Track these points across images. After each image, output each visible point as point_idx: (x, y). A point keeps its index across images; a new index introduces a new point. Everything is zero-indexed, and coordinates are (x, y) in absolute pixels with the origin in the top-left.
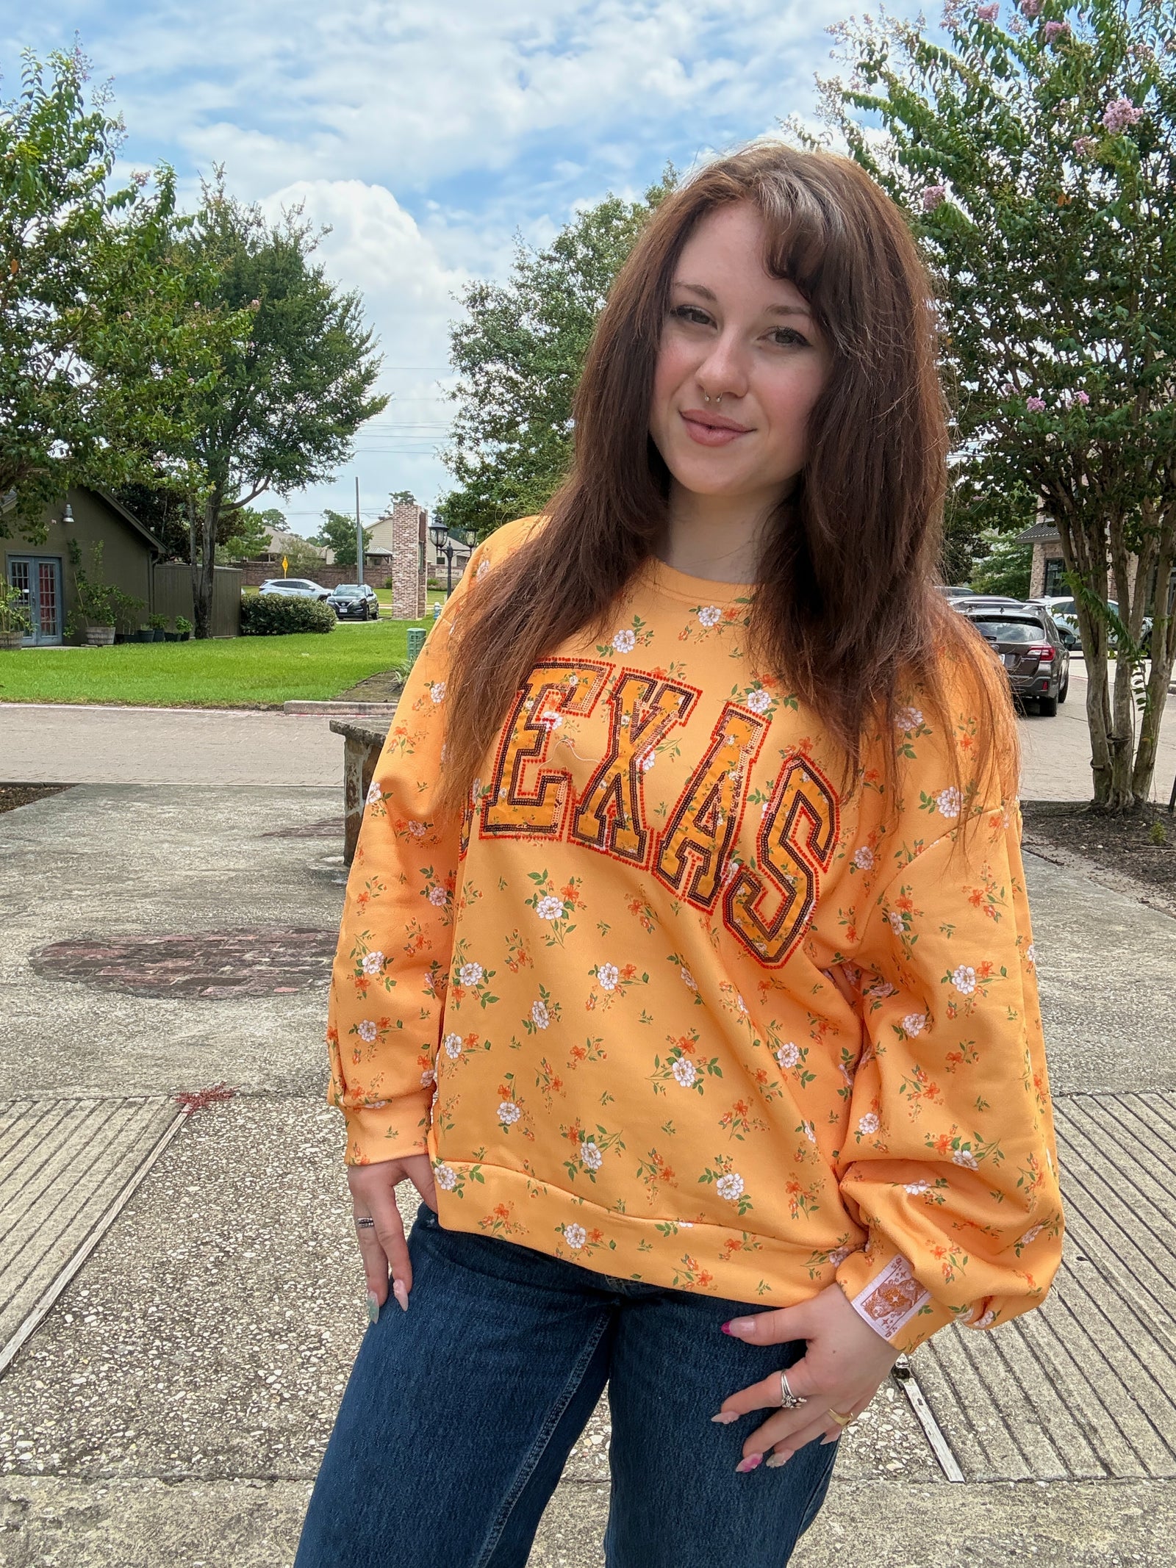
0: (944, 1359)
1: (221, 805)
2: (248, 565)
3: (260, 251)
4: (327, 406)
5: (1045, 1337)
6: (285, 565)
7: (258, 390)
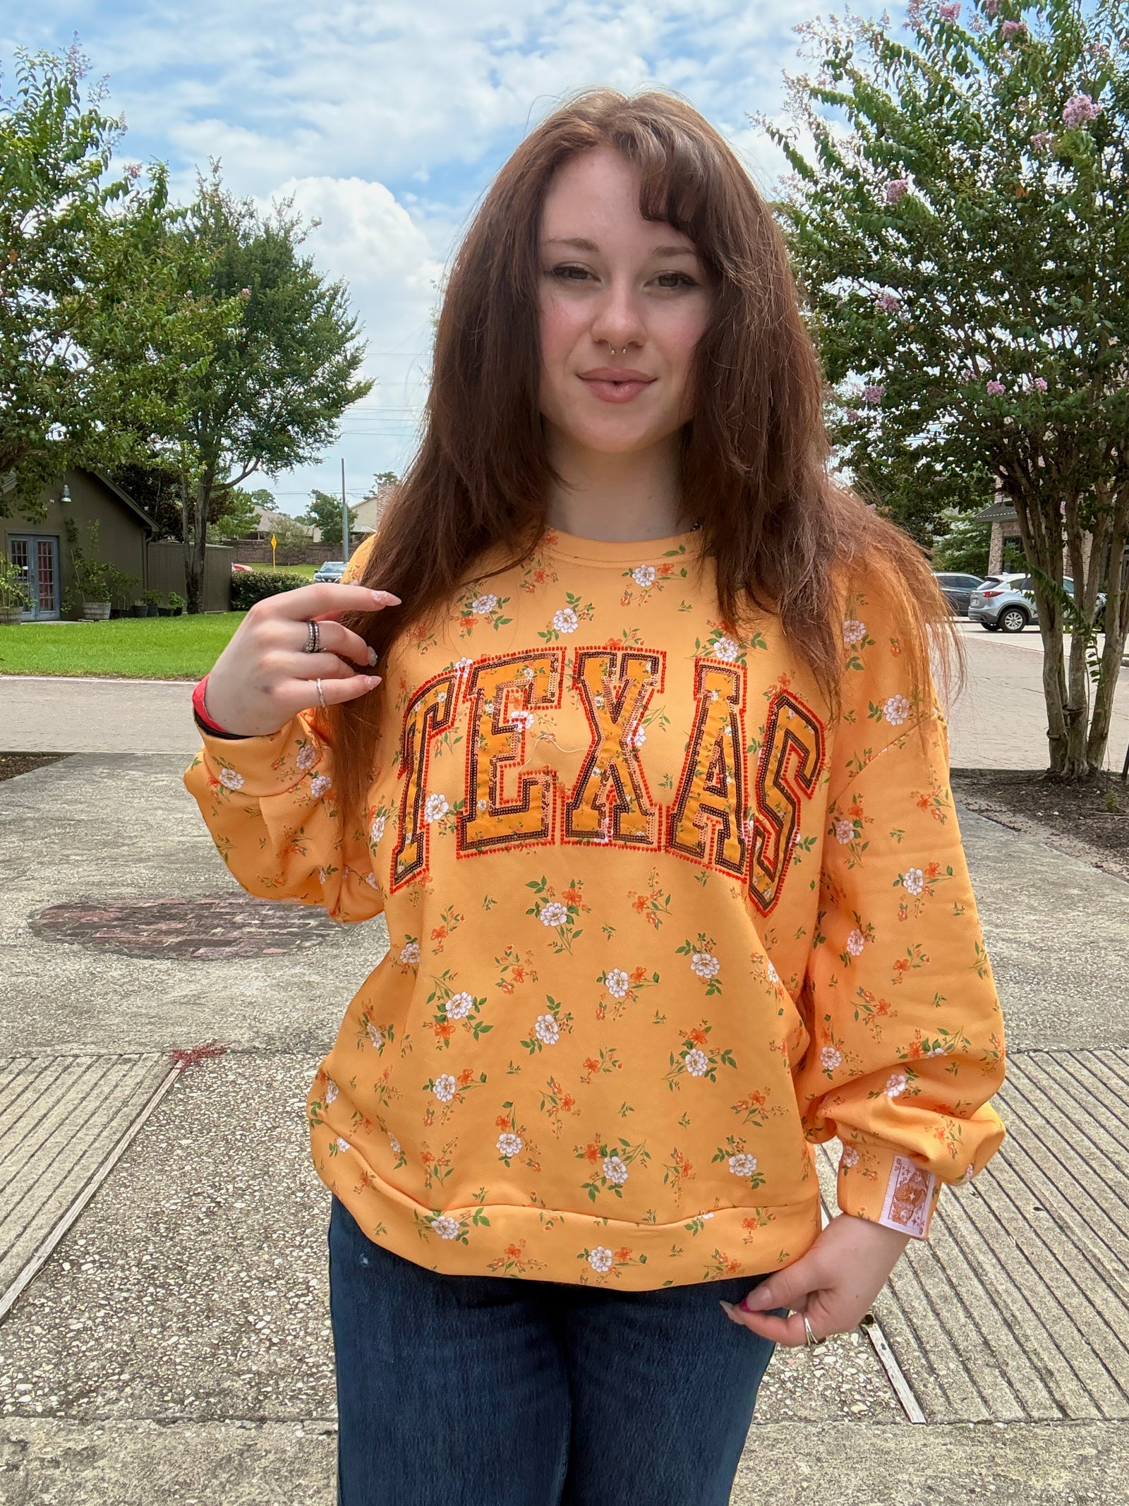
0: (906, 1306)
2: (238, 543)
3: (251, 242)
4: (314, 389)
5: (1002, 1285)
6: (274, 543)
7: (249, 375)
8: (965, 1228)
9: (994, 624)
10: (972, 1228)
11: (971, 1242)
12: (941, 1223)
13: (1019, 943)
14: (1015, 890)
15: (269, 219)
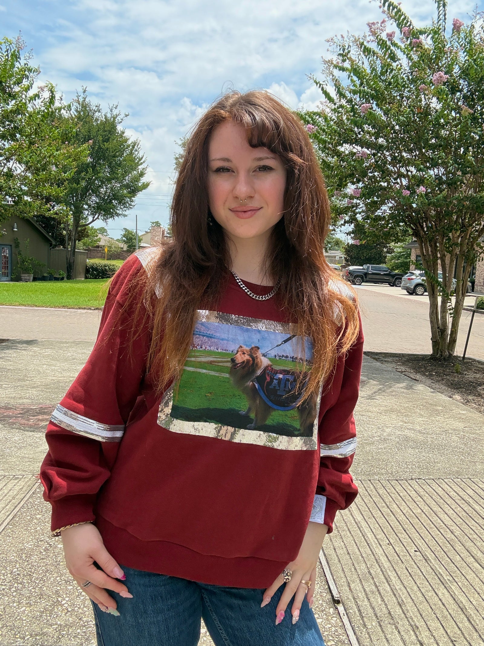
0: (355, 595)
1: (70, 349)
2: (91, 250)
3: (99, 122)
4: (124, 186)
5: (398, 586)
6: (106, 250)
7: (96, 179)
8: (383, 560)
9: (412, 292)
10: (386, 559)
11: (386, 566)
12: (373, 557)
13: (415, 430)
14: (414, 407)
15: (107, 113)
